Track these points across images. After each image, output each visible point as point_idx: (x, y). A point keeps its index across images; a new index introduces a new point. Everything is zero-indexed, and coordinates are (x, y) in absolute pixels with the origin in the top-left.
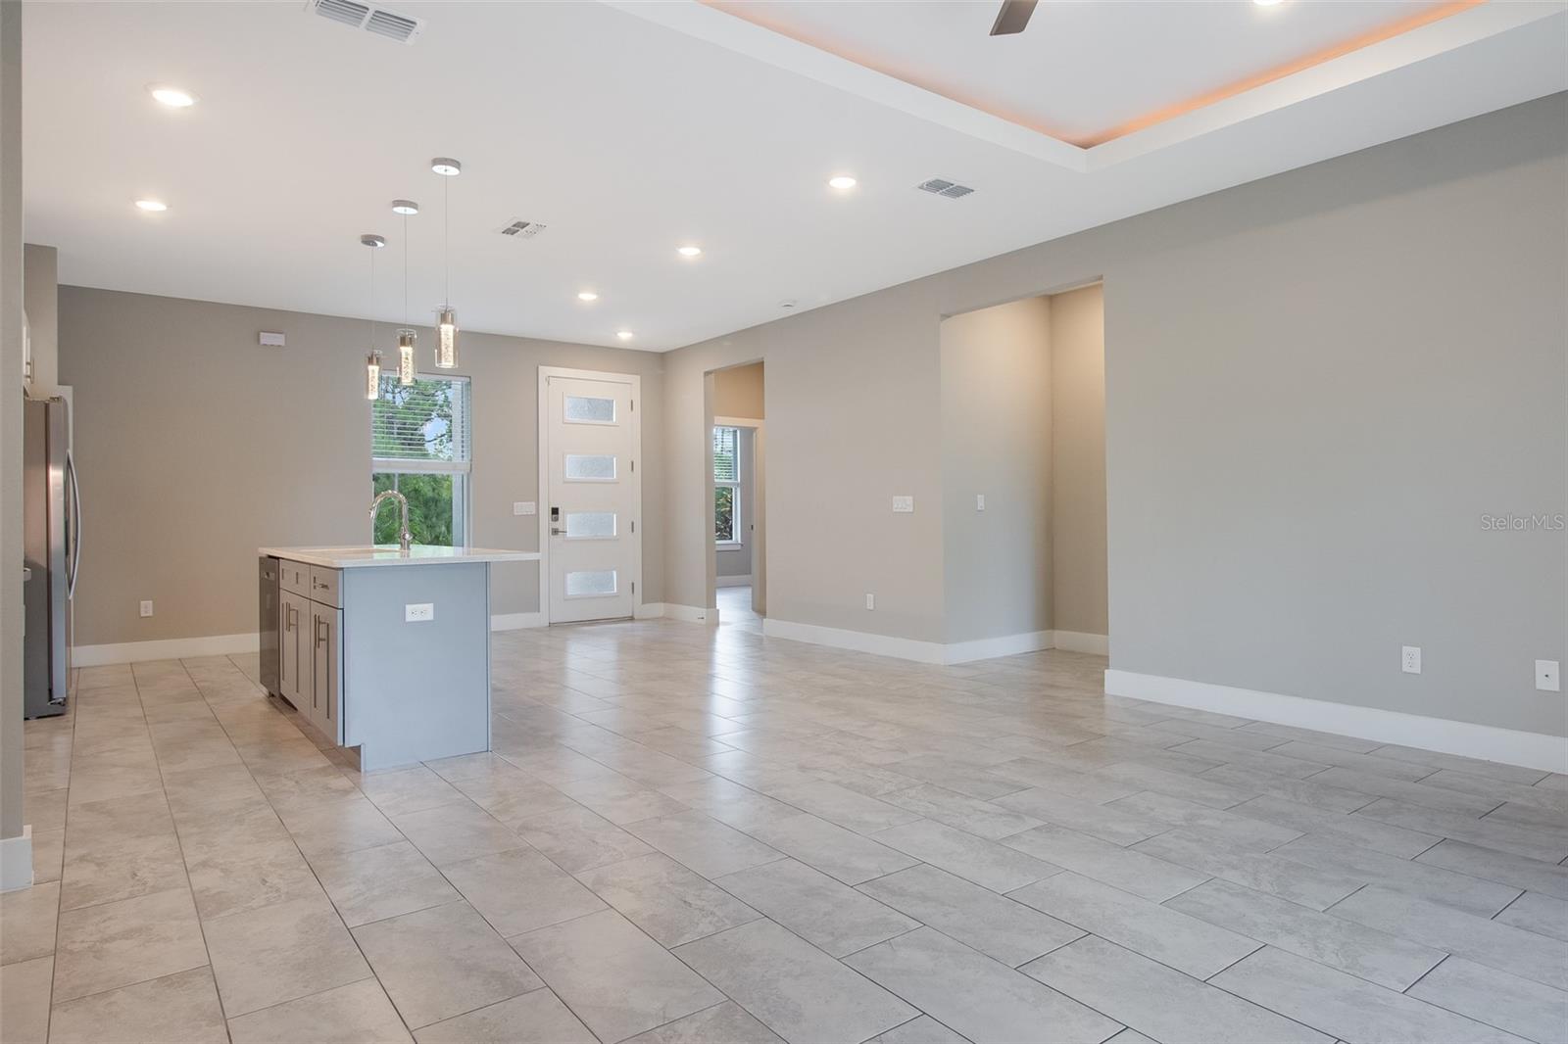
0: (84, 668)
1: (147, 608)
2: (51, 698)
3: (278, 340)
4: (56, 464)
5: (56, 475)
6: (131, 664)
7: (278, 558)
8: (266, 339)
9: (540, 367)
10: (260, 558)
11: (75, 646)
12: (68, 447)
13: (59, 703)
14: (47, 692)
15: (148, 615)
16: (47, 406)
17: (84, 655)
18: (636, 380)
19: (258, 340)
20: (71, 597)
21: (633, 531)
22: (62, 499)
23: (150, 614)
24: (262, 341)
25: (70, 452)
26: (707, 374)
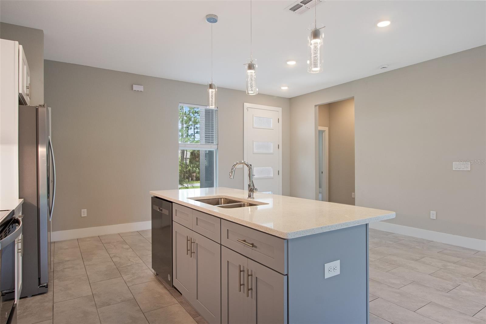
0: (57, 242)
1: (84, 213)
2: (40, 284)
3: (140, 88)
4: (43, 144)
5: (42, 150)
6: (77, 239)
7: (172, 202)
8: (136, 87)
9: (245, 103)
10: (152, 197)
11: (52, 231)
12: (49, 135)
13: (45, 286)
14: (37, 280)
15: (84, 216)
16: (37, 110)
17: (56, 236)
18: (280, 109)
19: (132, 89)
20: (51, 220)
21: (279, 174)
22: (46, 165)
23: (86, 215)
24: (134, 89)
25: (50, 137)
26: (316, 106)
